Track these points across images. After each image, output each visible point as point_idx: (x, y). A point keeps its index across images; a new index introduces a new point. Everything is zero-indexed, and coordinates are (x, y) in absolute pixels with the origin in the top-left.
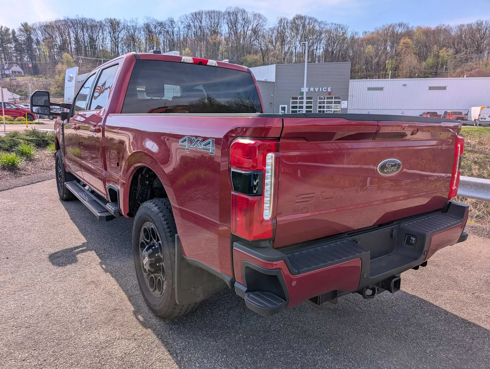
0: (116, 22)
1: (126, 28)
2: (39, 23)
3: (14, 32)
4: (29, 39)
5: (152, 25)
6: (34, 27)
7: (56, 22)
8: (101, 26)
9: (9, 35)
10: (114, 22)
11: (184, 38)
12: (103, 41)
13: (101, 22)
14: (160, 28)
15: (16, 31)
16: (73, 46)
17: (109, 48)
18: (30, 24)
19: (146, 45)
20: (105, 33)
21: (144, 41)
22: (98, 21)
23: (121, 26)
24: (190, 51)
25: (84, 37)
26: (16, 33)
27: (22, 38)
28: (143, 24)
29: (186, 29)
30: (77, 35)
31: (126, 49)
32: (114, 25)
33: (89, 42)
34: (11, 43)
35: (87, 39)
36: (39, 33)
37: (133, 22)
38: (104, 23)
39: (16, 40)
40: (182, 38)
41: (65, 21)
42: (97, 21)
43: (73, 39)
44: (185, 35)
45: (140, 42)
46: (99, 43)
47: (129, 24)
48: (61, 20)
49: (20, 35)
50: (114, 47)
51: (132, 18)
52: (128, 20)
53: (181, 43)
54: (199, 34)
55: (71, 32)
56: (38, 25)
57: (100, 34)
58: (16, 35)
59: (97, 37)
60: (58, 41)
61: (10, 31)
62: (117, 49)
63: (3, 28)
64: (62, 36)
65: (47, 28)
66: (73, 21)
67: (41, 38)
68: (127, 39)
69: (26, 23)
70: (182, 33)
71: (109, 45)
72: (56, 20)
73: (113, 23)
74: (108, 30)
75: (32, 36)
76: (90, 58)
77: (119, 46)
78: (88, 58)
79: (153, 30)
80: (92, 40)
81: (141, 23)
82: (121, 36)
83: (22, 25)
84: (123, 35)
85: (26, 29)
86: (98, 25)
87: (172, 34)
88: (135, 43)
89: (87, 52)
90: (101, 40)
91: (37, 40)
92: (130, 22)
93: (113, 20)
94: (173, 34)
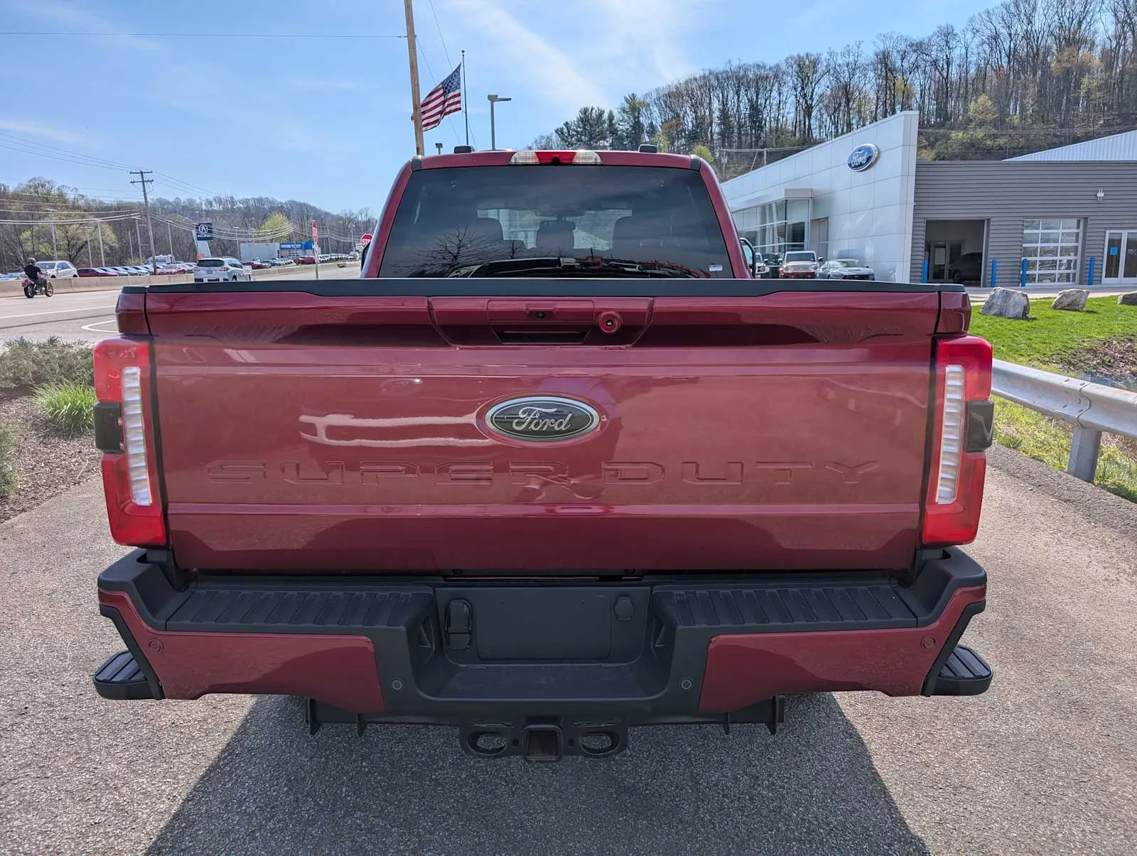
0: (810, 62)
1: (832, 71)
2: (657, 90)
3: (611, 117)
4: (637, 126)
5: (895, 54)
6: (648, 101)
7: (686, 82)
8: (776, 76)
9: (605, 122)
10: (807, 63)
11: (979, 69)
12: (779, 109)
13: (778, 66)
14: (914, 56)
15: (615, 113)
16: (716, 129)
17: (790, 122)
18: (640, 97)
19: (877, 104)
20: (785, 89)
21: (872, 95)
22: (773, 65)
23: (821, 68)
24: (990, 103)
25: (739, 106)
26: (615, 118)
27: (624, 127)
28: (872, 56)
29: (986, 47)
30: (724, 104)
31: (828, 119)
32: (805, 69)
33: (750, 115)
34: (604, 138)
35: (745, 108)
36: (655, 109)
37: (849, 55)
38: (784, 67)
39: (613, 131)
40: (973, 71)
41: (704, 77)
42: (768, 67)
43: (716, 114)
44: (983, 62)
45: (865, 97)
46: (768, 116)
47: (839, 61)
48: (698, 76)
49: (622, 121)
50: (802, 118)
51: (848, 46)
52: (839, 52)
53: (970, 86)
54: (1023, 53)
55: (715, 99)
56: (654, 96)
57: (775, 94)
58: (614, 122)
59: (766, 101)
60: (689, 122)
61: (606, 116)
62: (807, 123)
63: (594, 111)
64: (695, 112)
65: (672, 99)
66: (720, 76)
67: (658, 122)
68: (834, 96)
69: (633, 94)
71: (790, 114)
72: (687, 78)
73: (804, 64)
74: (791, 84)
75: (642, 119)
76: (748, 150)
77: (813, 114)
78: (743, 150)
79: (898, 63)
80: (755, 110)
81: (868, 53)
82: (818, 91)
83: (626, 100)
84: (823, 87)
85: (634, 107)
86: (771, 74)
87: (945, 66)
88: (851, 104)
89: (743, 138)
90: (775, 108)
91: (651, 125)
92: (843, 55)
93: (805, 57)
94: (948, 64)
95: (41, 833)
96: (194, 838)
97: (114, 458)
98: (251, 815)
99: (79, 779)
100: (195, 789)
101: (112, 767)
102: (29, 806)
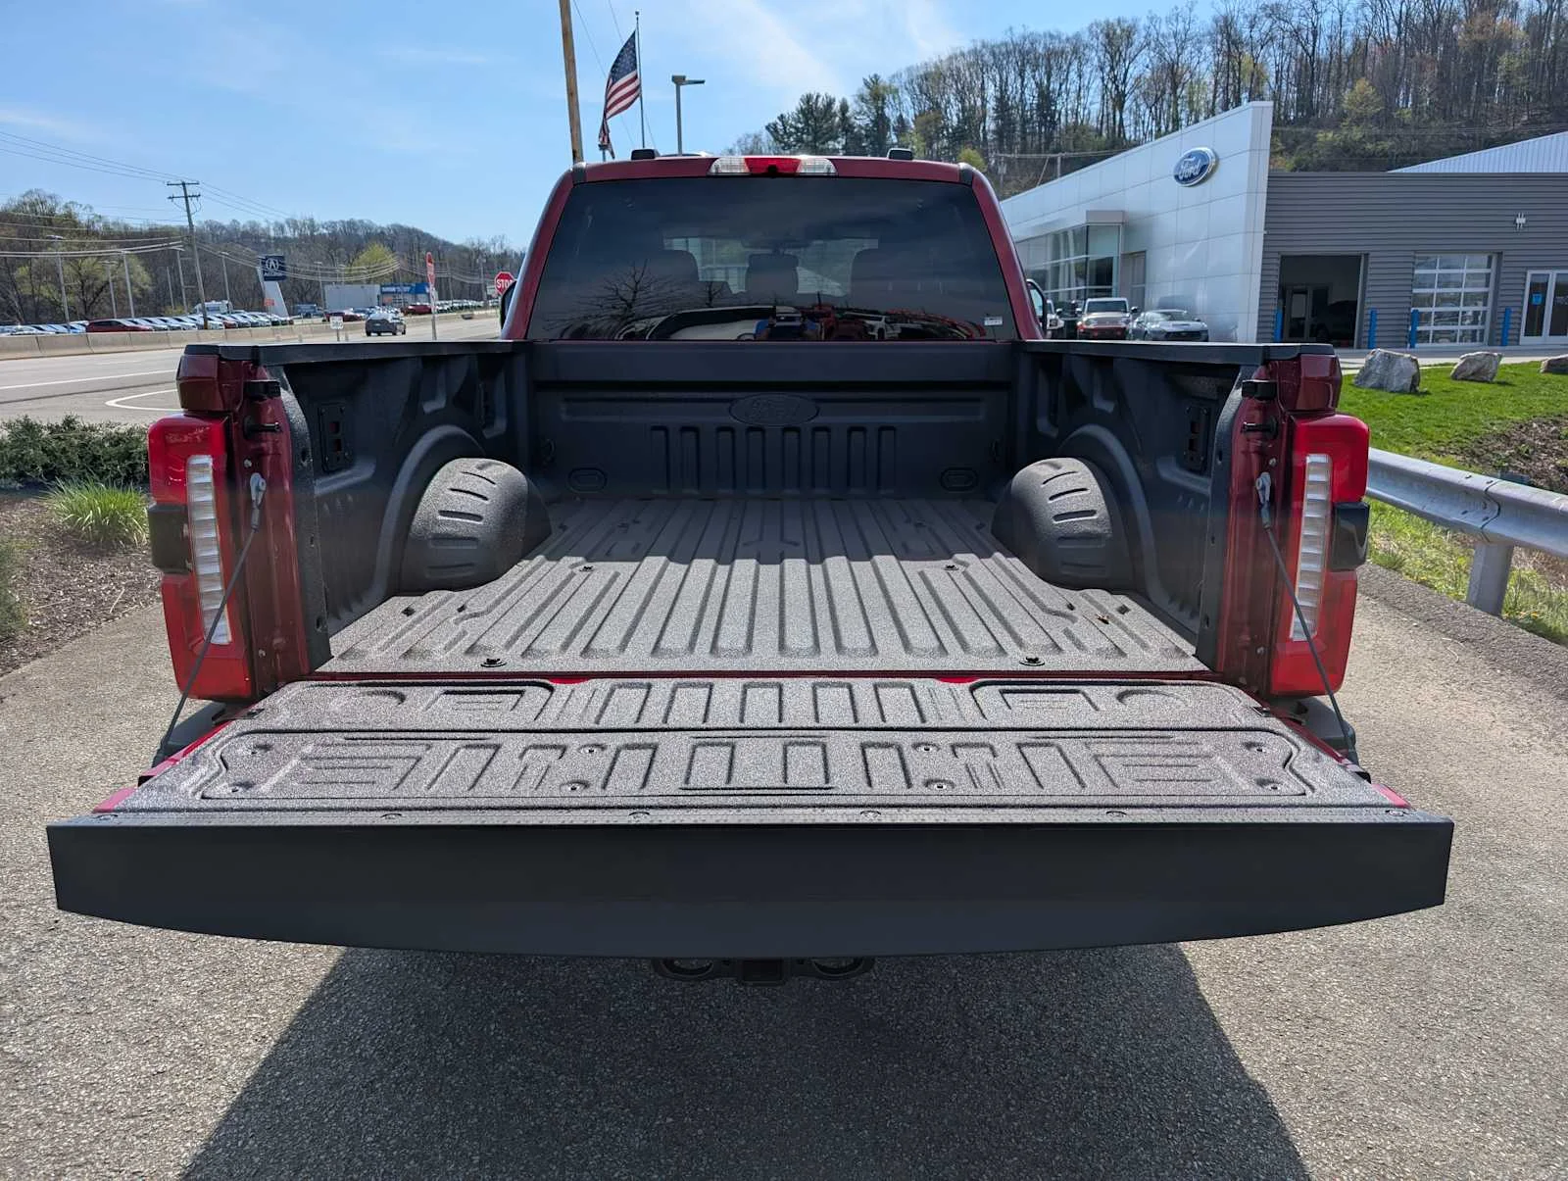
0: (1123, 30)
1: (1155, 44)
2: (909, 69)
3: (844, 108)
4: (881, 121)
5: (1241, 20)
6: (896, 85)
7: (950, 58)
8: (1075, 51)
9: (835, 115)
10: (1118, 31)
11: (1357, 43)
12: (1079, 97)
13: (1077, 36)
14: (1268, 23)
15: (850, 102)
16: (991, 125)
17: (1094, 115)
18: (885, 79)
19: (1215, 91)
20: (1087, 69)
21: (1209, 79)
22: (1070, 35)
23: (1138, 39)
24: (1371, 91)
25: (1023, 92)
26: (850, 109)
27: (862, 121)
28: (1209, 22)
29: (1368, 11)
30: (1003, 89)
31: (1148, 112)
32: (1116, 41)
33: (1038, 105)
34: (835, 138)
35: (1031, 97)
36: (906, 98)
37: (1177, 20)
38: (1086, 38)
39: (847, 127)
40: (1348, 45)
41: (975, 52)
42: (1064, 38)
43: (991, 104)
44: (1362, 33)
45: (1199, 81)
46: (1063, 106)
47: (1164, 29)
48: (966, 50)
49: (859, 113)
50: (1111, 111)
51: (1176, 8)
52: (1163, 17)
53: (1344, 66)
54: (1418, 20)
55: (990, 83)
56: (905, 78)
57: (1073, 76)
58: (848, 114)
59: (1061, 85)
60: (953, 116)
61: (836, 107)
62: (1118, 118)
63: (820, 100)
64: (962, 101)
65: (930, 82)
66: (997, 51)
67: (909, 115)
68: (1156, 80)
69: (876, 76)
70: (1349, 27)
71: (1093, 106)
72: (951, 53)
73: (1114, 33)
74: (1096, 62)
75: (887, 111)
76: (1034, 155)
77: (1126, 105)
78: (1028, 156)
79: (1246, 33)
80: (1046, 99)
81: (1204, 18)
82: (1133, 72)
83: (866, 83)
84: (1140, 67)
85: (876, 94)
86: (1069, 48)
87: (1311, 38)
88: (1179, 90)
89: (1029, 138)
90: (1073, 96)
91: (900, 119)
92: (1168, 21)
93: (1116, 23)
94: (1315, 35)
95: (84, 1086)
96: (292, 1089)
97: (180, 580)
98: (368, 1061)
99: (132, 1016)
100: (292, 1027)
101: (177, 999)
102: (67, 1051)
